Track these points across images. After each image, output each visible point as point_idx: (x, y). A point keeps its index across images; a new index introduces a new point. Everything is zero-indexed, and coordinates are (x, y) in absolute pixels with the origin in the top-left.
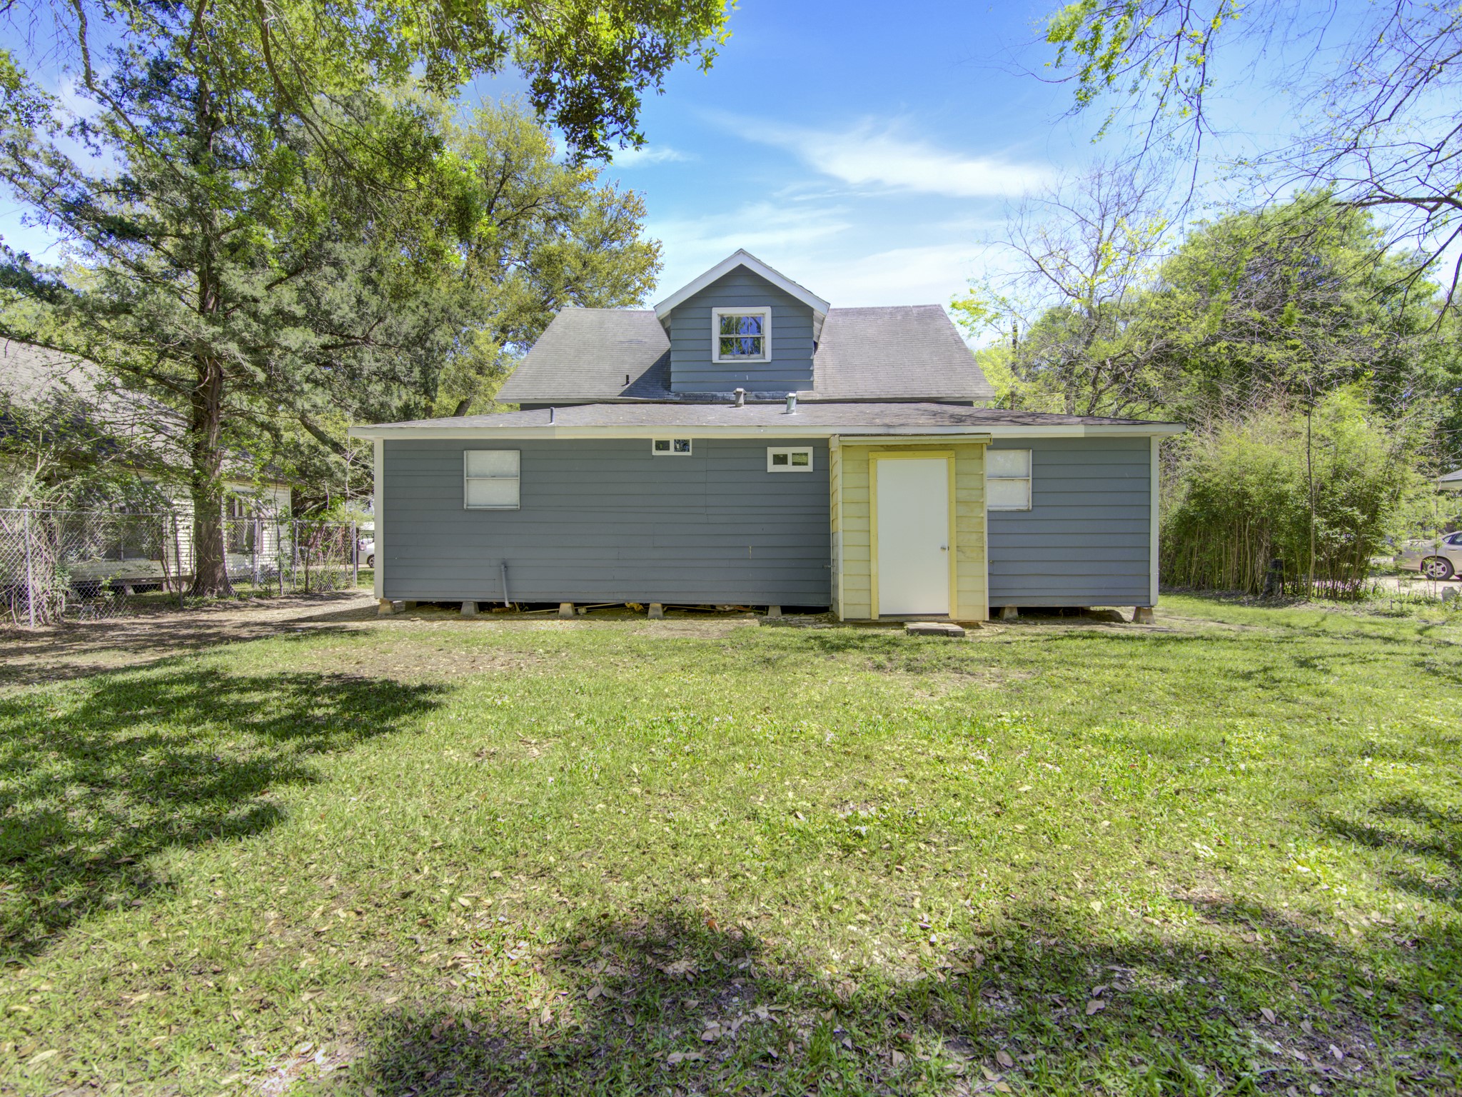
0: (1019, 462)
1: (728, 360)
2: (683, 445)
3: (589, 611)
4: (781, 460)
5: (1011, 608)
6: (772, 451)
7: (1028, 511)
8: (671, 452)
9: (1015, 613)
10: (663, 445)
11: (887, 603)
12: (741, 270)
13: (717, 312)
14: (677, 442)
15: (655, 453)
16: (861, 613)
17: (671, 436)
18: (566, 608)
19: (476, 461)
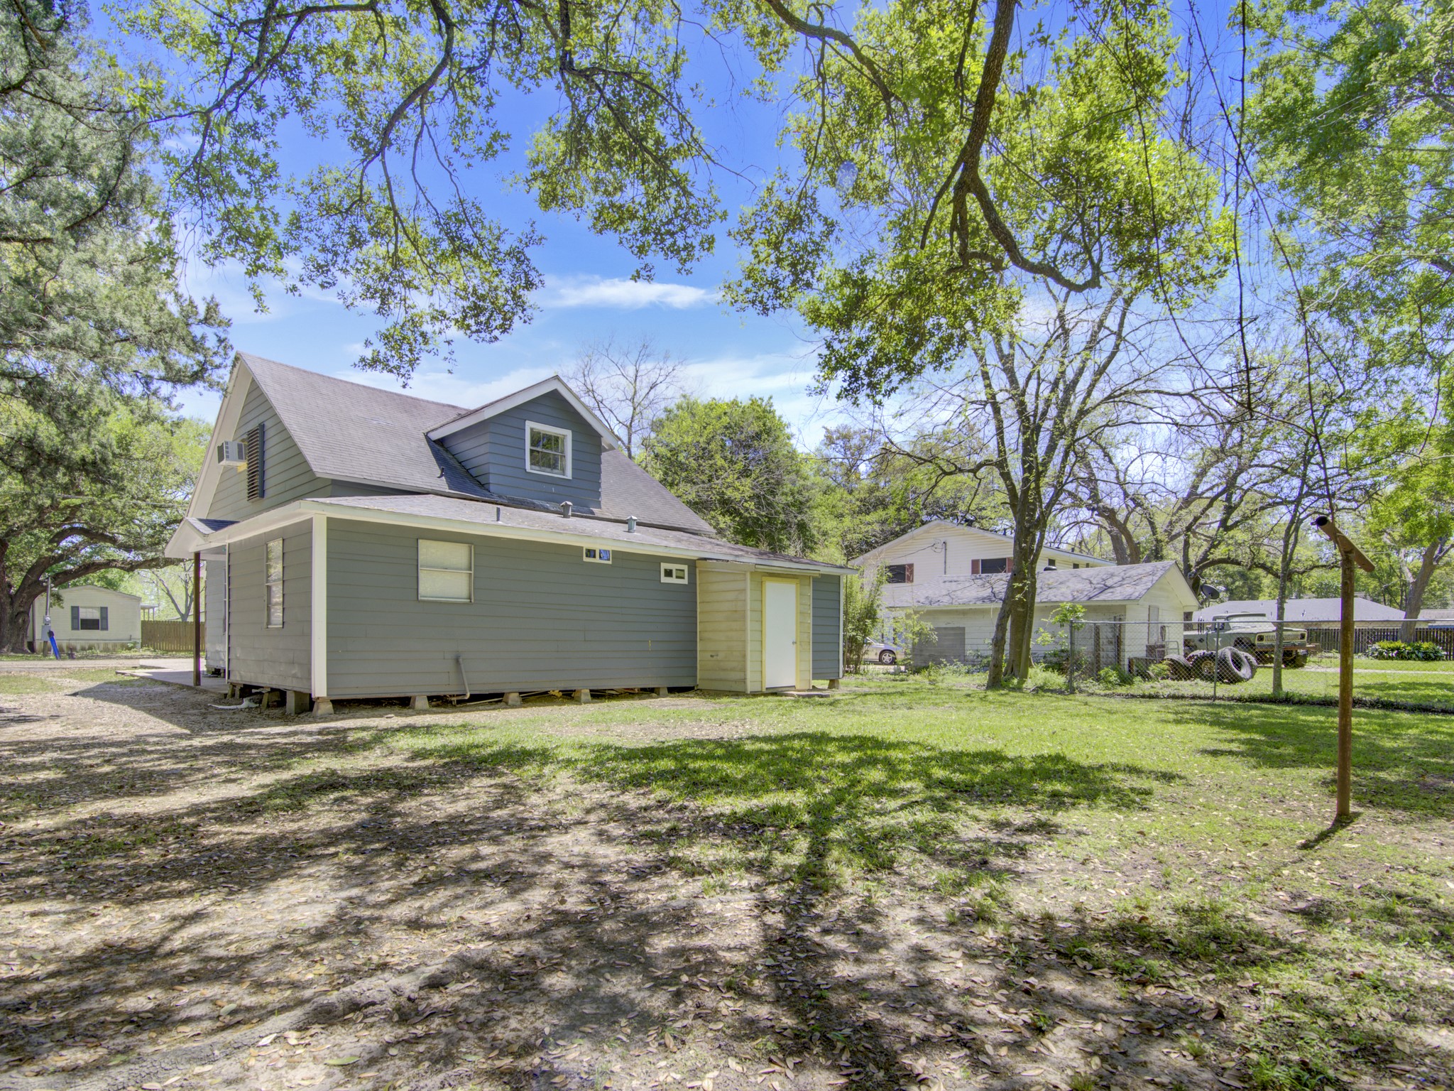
1: (536, 471)
4: (669, 573)
6: (664, 566)
8: (597, 560)
10: (591, 553)
11: (771, 681)
12: (554, 395)
13: (530, 425)
15: (586, 559)
16: (757, 688)
19: (428, 550)
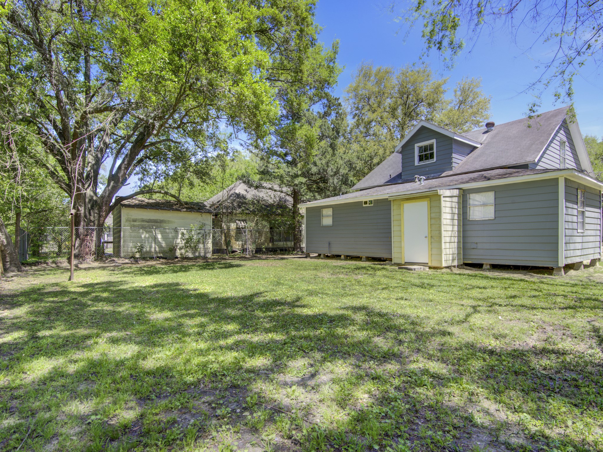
0: (490, 197)
1: (422, 163)
2: (371, 202)
3: (352, 258)
5: (487, 264)
7: (493, 220)
8: (368, 205)
9: (488, 267)
10: (366, 203)
12: (423, 127)
13: (416, 146)
14: (369, 201)
15: (364, 205)
16: (399, 262)
17: (368, 199)
18: (342, 257)
19: (325, 212)
